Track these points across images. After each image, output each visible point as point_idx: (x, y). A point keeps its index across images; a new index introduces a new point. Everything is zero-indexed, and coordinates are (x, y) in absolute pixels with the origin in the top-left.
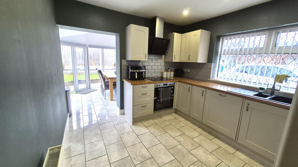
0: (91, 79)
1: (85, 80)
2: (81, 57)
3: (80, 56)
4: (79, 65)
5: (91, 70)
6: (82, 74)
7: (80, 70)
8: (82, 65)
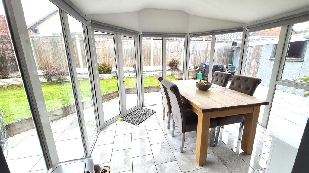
0: (145, 85)
1: (136, 87)
2: (130, 56)
3: (129, 54)
4: (127, 66)
5: (144, 72)
6: (131, 77)
7: (129, 72)
8: (131, 66)
